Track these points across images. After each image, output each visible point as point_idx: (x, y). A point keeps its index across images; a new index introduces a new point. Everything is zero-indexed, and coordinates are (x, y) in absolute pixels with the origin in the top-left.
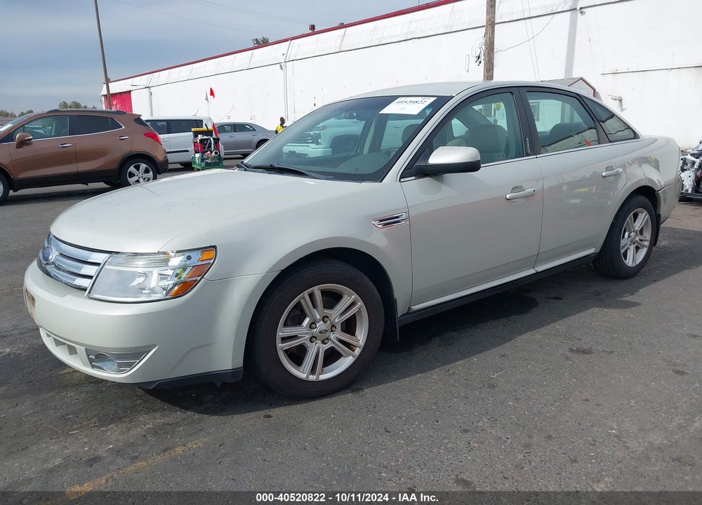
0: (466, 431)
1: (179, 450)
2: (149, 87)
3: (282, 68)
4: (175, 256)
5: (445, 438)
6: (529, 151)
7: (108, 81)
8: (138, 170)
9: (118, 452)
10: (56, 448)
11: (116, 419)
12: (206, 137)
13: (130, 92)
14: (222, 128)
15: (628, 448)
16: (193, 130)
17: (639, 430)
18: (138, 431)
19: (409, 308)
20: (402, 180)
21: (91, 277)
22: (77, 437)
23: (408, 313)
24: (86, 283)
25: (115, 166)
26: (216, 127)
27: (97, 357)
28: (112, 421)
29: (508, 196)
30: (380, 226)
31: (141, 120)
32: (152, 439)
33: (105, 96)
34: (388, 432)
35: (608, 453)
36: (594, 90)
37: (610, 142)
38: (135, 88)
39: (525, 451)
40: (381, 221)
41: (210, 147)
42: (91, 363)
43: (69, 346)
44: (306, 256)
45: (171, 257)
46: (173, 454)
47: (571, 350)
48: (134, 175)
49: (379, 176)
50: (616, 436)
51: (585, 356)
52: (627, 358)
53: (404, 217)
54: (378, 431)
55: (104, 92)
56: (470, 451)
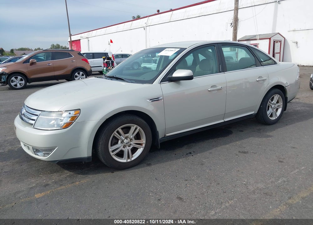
0: (186, 180)
1: (77, 183)
2: (88, 38)
3: (144, 29)
4: (65, 113)
5: (177, 182)
6: (221, 70)
7: (71, 35)
8: (79, 75)
9: (56, 183)
10: (34, 180)
11: (56, 171)
12: (108, 61)
13: (80, 40)
14: (117, 56)
15: (248, 189)
16: (103, 57)
17: (255, 182)
18: (64, 176)
19: (165, 135)
20: (161, 83)
21: (34, 120)
22: (42, 178)
23: (164, 137)
24: (33, 122)
25: (70, 73)
26: (114, 56)
27: (36, 150)
28: (55, 172)
29: (209, 90)
30: (150, 102)
31: (81, 53)
32: (68, 179)
33: (70, 42)
34: (156, 179)
35: (239, 190)
36: (285, 38)
37: (262, 66)
38: (81, 38)
39: (207, 188)
40: (151, 100)
41: (110, 65)
42: (34, 153)
43: (28, 146)
44: (117, 113)
45: (63, 113)
46: (75, 184)
47: (239, 152)
48: (77, 77)
49: (151, 82)
50: (245, 184)
51: (245, 154)
52: (261, 156)
53: (161, 98)
54: (153, 179)
55: (69, 40)
56: (185, 188)
